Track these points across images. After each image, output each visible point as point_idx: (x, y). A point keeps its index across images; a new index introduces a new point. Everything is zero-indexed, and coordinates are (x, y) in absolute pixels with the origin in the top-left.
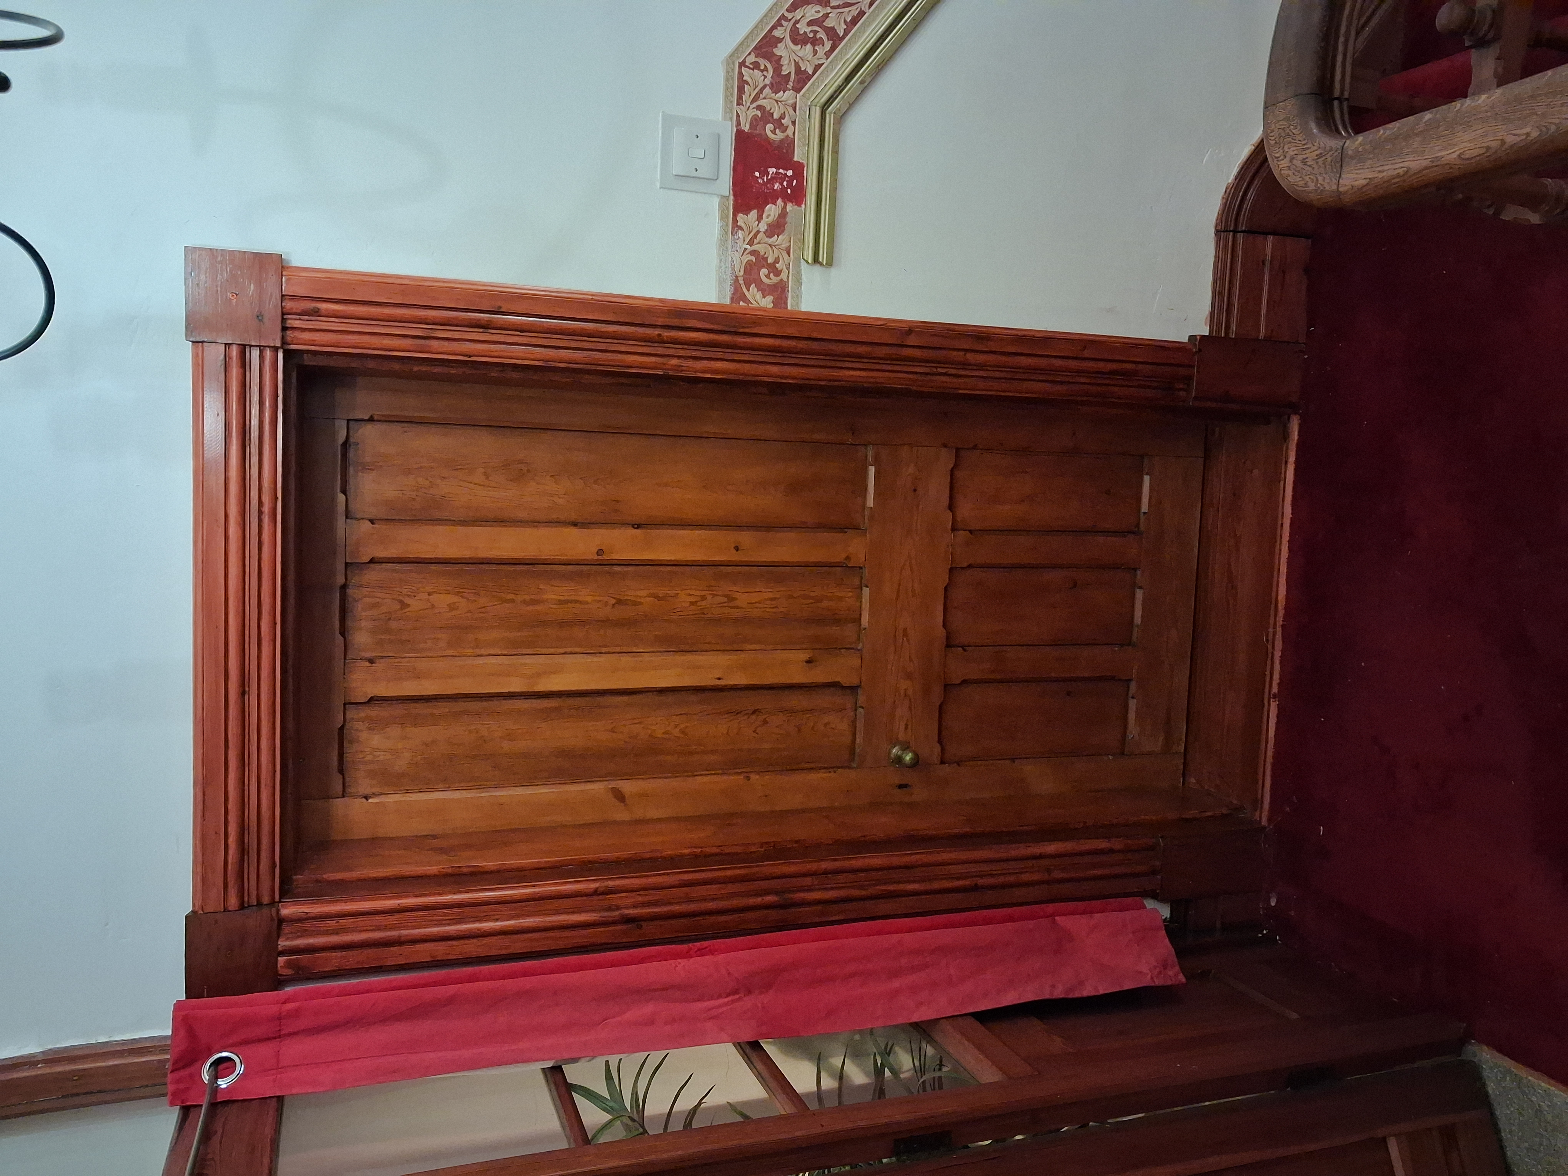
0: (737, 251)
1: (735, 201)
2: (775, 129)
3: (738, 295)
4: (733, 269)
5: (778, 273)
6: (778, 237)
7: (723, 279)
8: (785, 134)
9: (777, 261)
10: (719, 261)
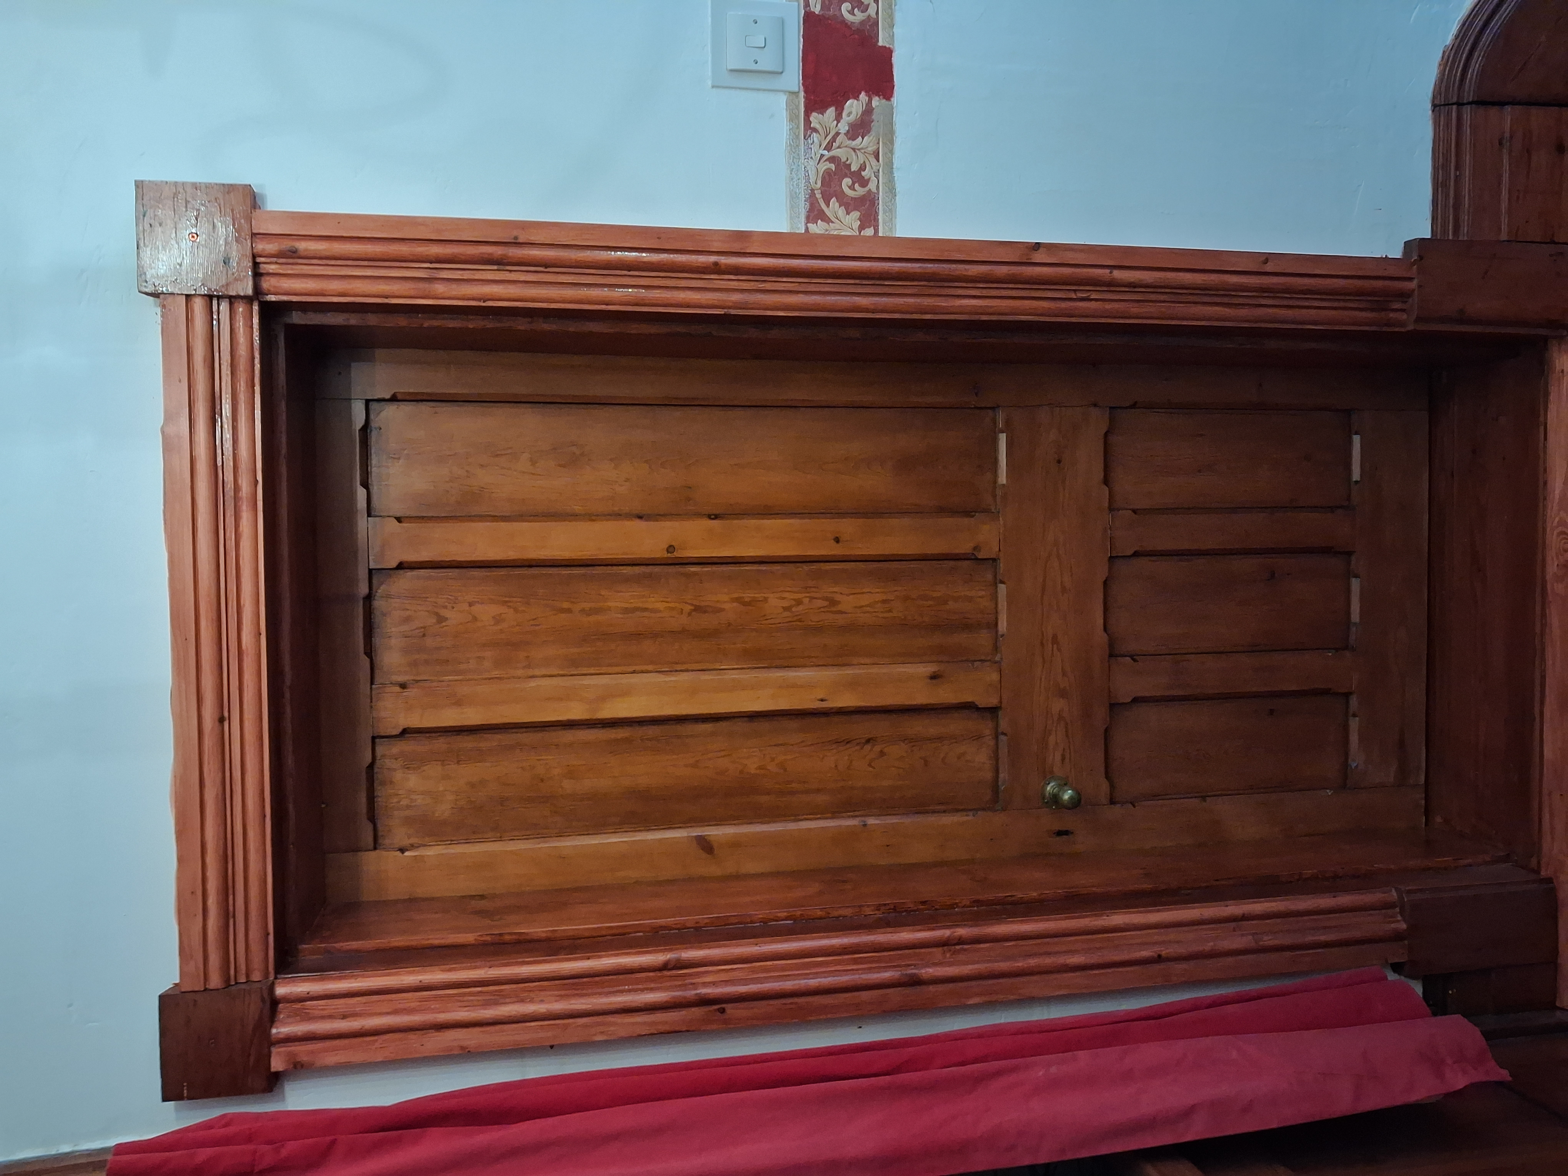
0: (812, 158)
1: (806, 98)
2: (853, 9)
3: (815, 214)
4: (808, 181)
5: (864, 183)
6: (863, 139)
7: (796, 193)
8: (866, 14)
9: (863, 168)
10: (789, 172)
